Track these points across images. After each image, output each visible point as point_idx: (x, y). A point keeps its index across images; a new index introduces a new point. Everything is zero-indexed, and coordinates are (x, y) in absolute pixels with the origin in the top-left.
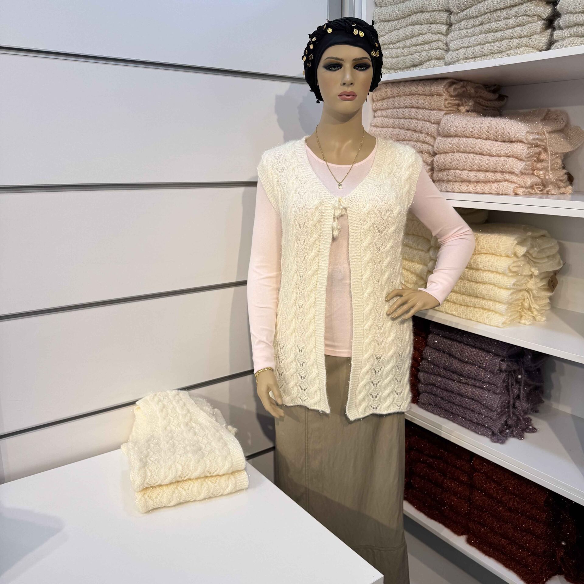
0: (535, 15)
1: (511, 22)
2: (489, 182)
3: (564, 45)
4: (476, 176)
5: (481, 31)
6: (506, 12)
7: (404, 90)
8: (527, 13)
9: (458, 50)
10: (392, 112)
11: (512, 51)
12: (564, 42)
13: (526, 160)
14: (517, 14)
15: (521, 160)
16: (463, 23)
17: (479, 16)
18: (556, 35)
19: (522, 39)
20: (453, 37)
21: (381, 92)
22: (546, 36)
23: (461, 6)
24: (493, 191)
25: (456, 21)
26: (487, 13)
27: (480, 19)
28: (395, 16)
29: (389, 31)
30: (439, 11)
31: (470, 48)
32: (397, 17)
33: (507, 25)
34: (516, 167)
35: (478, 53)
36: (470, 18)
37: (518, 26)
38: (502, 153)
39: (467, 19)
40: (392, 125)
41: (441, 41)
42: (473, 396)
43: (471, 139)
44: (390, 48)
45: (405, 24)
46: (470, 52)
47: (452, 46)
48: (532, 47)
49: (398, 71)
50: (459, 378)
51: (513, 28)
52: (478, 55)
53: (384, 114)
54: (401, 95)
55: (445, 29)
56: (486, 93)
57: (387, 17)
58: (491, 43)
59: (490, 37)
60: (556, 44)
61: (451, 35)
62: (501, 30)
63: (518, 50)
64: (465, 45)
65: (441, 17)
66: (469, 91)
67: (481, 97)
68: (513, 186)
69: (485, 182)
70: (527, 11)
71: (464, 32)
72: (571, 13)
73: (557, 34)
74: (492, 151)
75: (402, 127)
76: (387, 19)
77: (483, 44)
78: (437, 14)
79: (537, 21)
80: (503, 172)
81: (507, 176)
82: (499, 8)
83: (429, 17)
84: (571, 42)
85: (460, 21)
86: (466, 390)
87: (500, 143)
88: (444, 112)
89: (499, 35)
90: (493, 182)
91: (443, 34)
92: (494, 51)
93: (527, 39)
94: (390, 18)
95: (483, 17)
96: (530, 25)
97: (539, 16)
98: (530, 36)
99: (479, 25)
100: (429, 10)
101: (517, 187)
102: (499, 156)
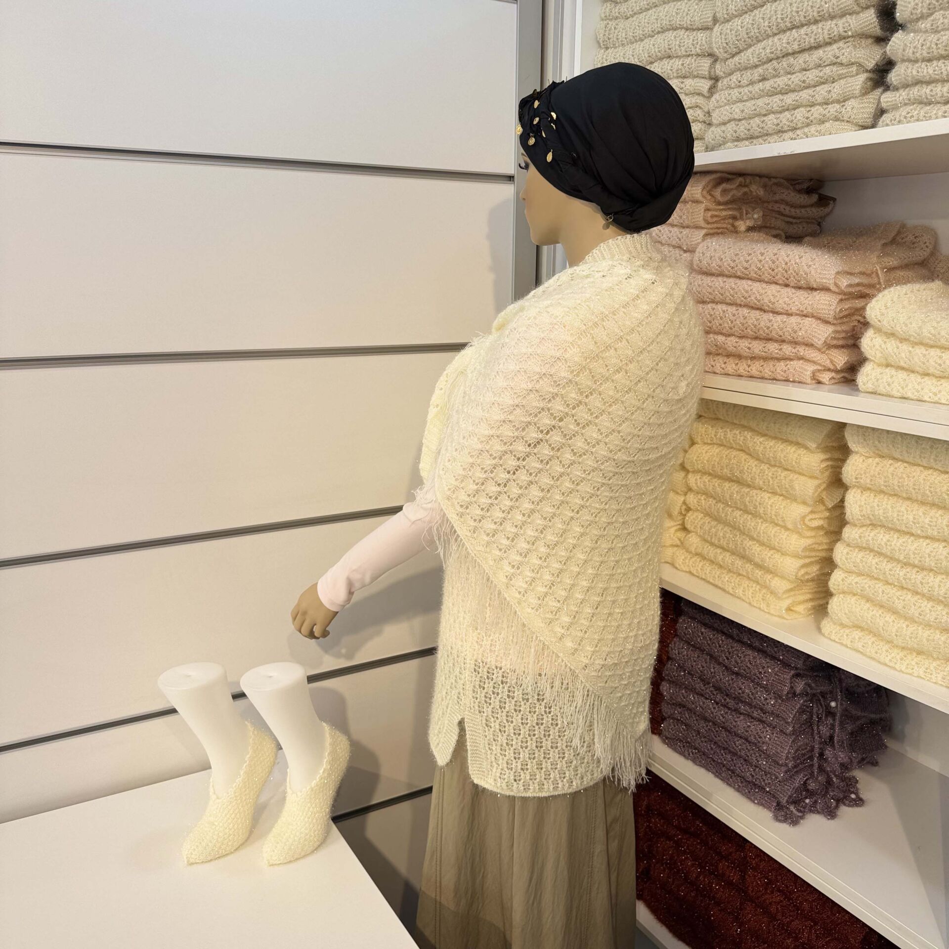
0: (853, 64)
1: (812, 76)
2: (772, 358)
3: (897, 120)
4: (749, 348)
5: (763, 91)
6: (802, 59)
8: (838, 60)
9: (724, 124)
11: (813, 129)
12: (897, 114)
13: (835, 322)
14: (821, 62)
15: (827, 322)
16: (734, 78)
17: (759, 65)
18: (886, 100)
19: (830, 106)
20: (718, 102)
22: (872, 100)
23: (730, 47)
24: (778, 375)
25: (724, 73)
26: (771, 61)
27: (760, 70)
30: (698, 55)
31: (743, 122)
33: (804, 82)
34: (816, 335)
35: (756, 130)
36: (746, 69)
37: (823, 83)
38: (794, 309)
39: (741, 71)
41: (700, 108)
42: (746, 734)
43: (744, 282)
46: (742, 128)
47: (716, 118)
48: (847, 121)
50: (725, 700)
51: (815, 86)
52: (756, 134)
55: (707, 87)
56: (793, 194)
58: (777, 112)
59: (776, 101)
60: (886, 118)
61: (716, 96)
62: (794, 91)
63: (823, 126)
64: (736, 117)
65: (701, 66)
66: (754, 193)
67: (782, 201)
68: (810, 368)
69: (765, 359)
70: (838, 57)
71: (735, 94)
72: (909, 60)
73: (887, 98)
74: (776, 304)
77: (765, 115)
78: (693, 60)
79: (857, 74)
80: (795, 343)
81: (802, 351)
82: (790, 51)
83: (680, 67)
84: (909, 113)
85: (730, 74)
86: (736, 722)
87: (793, 291)
88: (704, 232)
89: (789, 99)
90: (779, 360)
91: (703, 96)
92: (782, 127)
93: (837, 106)
95: (766, 66)
96: (842, 82)
97: (860, 65)
98: (844, 101)
99: (760, 81)
100: (680, 54)
101: (819, 371)
102: (789, 315)
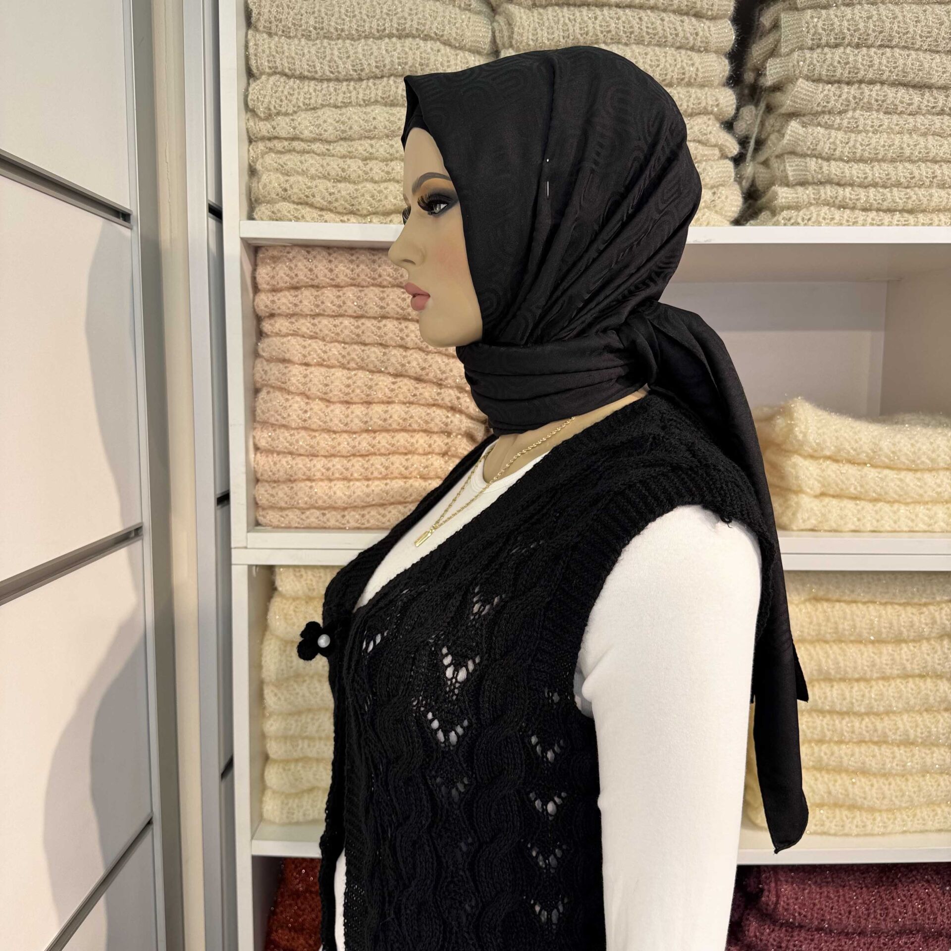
7: (374, 270)
10: (335, 326)
21: (291, 269)
28: (327, 68)
29: (304, 104)
32: (332, 72)
40: (341, 359)
44: (314, 152)
45: (361, 96)
49: (353, 219)
53: (304, 329)
54: (365, 284)
57: (302, 67)
72: (819, 157)
75: (375, 367)
76: (298, 72)
94: (309, 71)
